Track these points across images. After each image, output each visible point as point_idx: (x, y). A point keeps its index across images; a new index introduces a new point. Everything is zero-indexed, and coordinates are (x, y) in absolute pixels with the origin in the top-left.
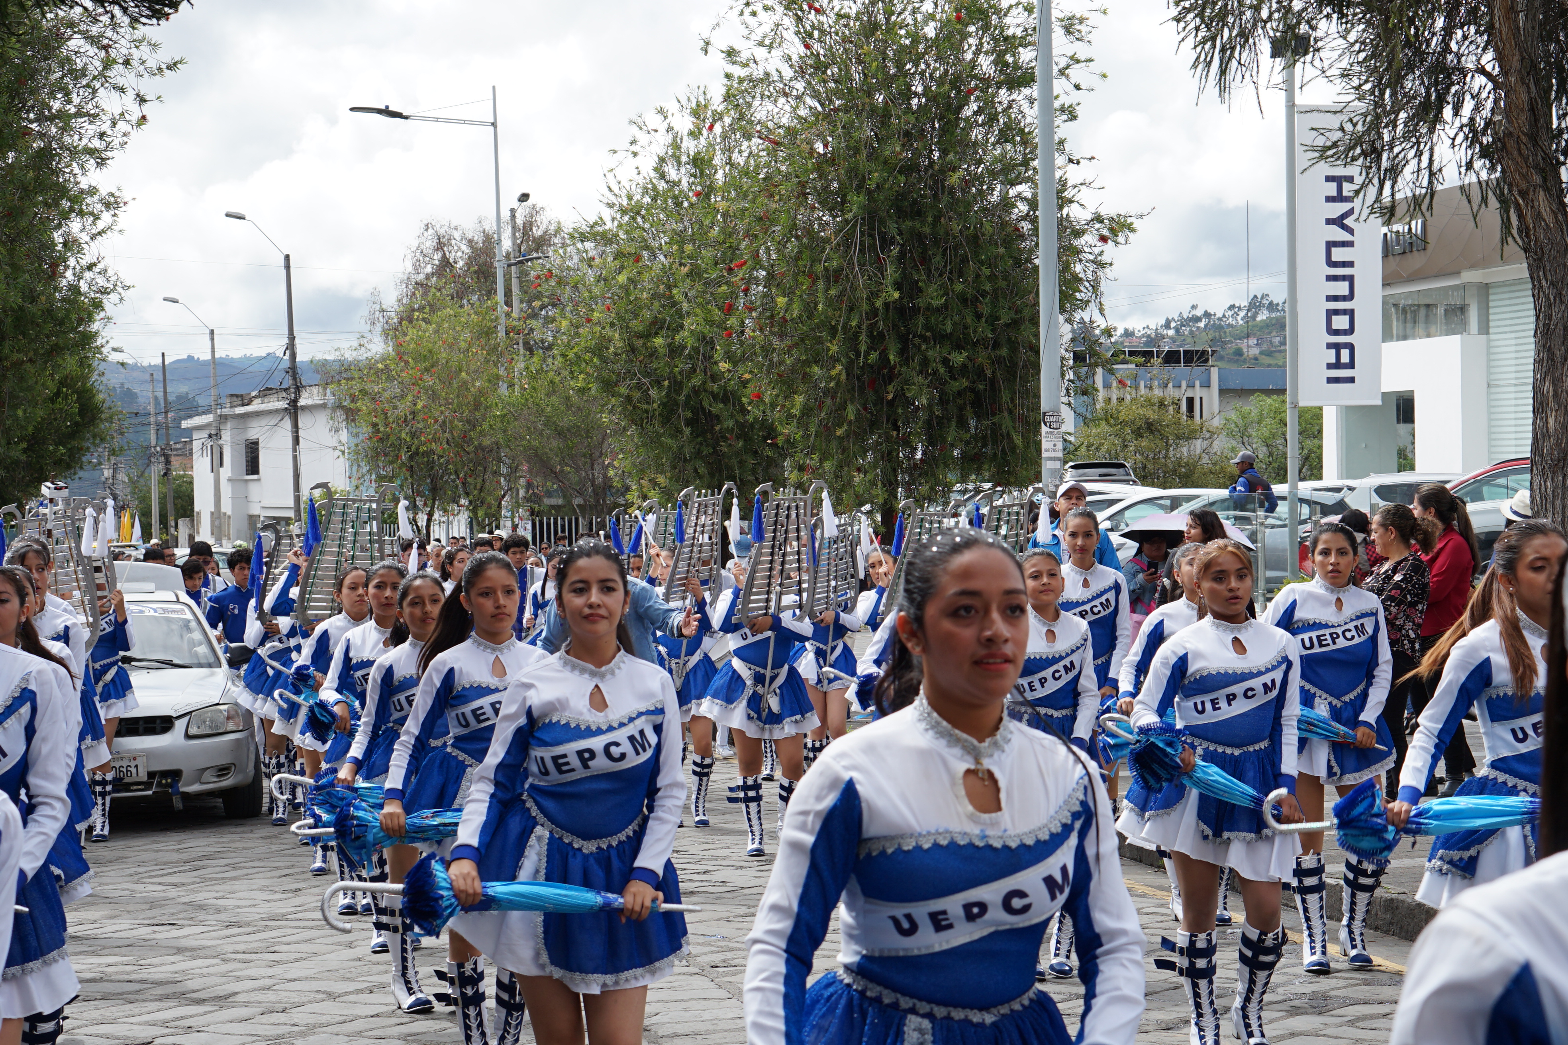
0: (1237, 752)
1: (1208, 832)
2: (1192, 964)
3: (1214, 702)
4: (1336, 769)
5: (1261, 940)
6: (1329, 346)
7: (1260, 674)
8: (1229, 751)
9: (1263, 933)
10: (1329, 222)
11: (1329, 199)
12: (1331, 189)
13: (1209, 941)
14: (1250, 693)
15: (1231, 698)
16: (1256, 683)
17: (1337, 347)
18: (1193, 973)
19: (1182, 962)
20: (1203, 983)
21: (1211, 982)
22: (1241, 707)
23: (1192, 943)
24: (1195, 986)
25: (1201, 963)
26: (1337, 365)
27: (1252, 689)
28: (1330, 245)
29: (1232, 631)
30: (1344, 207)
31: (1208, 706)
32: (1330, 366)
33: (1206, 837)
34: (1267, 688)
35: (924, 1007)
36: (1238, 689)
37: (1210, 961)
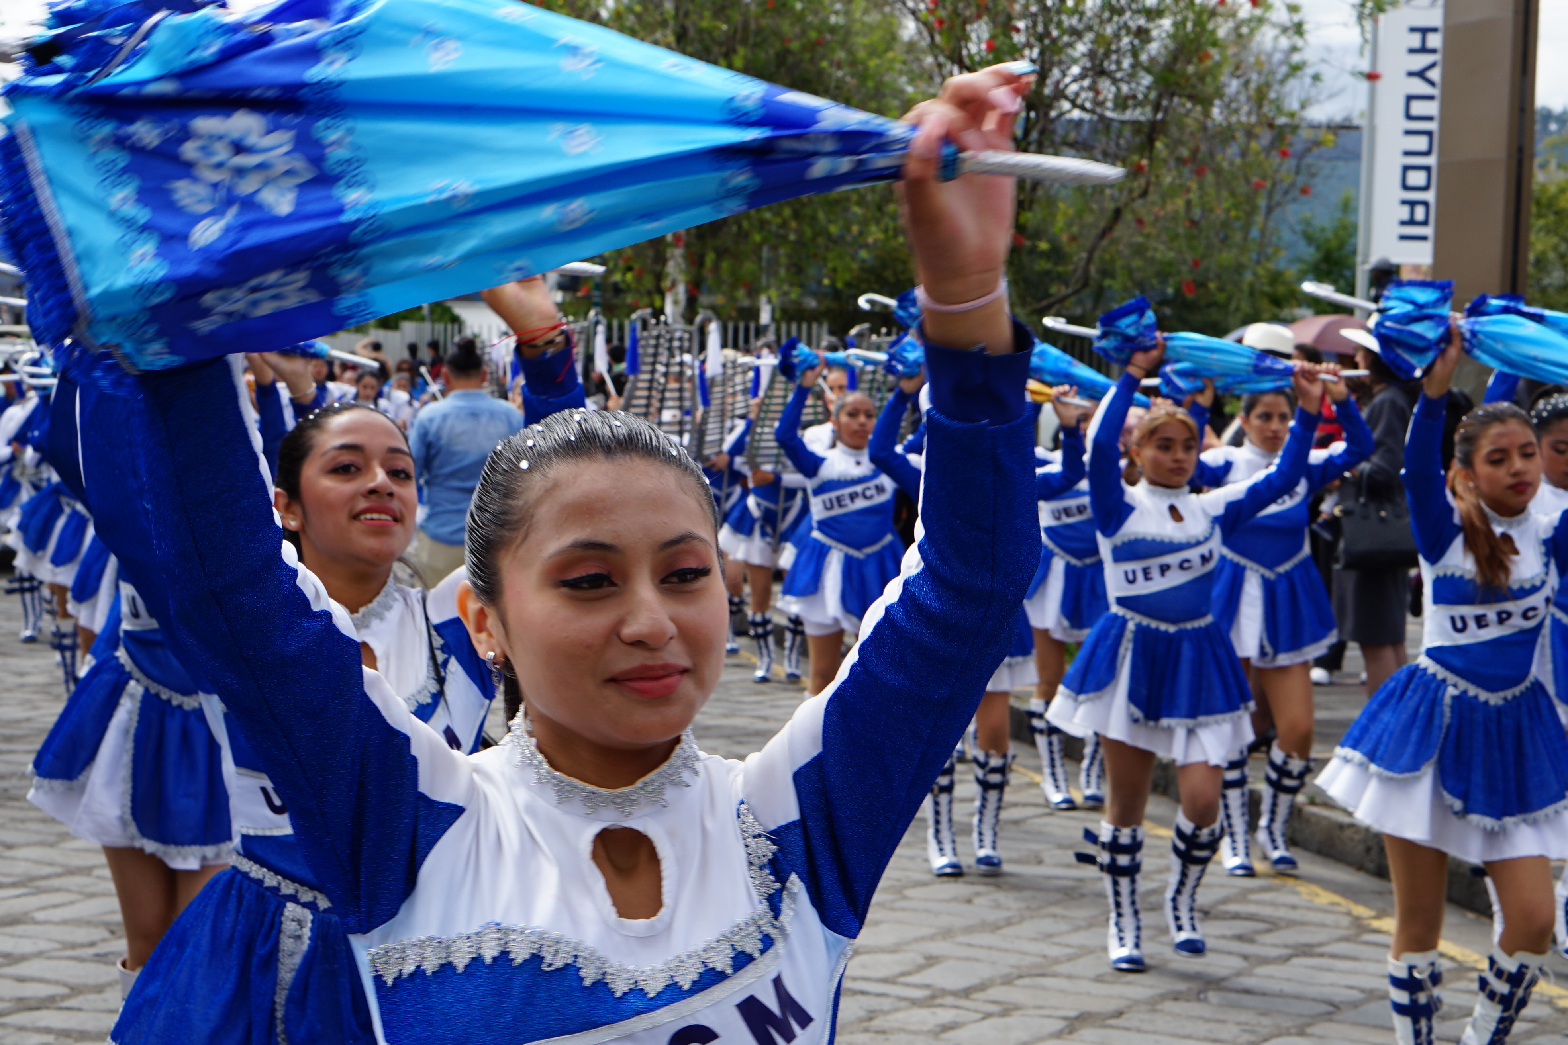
0: (1172, 629)
1: (1138, 714)
2: (1113, 860)
3: (1146, 572)
4: (1269, 649)
5: (1194, 835)
6: (1404, 202)
7: (1198, 543)
8: (1163, 627)
9: (1198, 827)
10: (1411, 74)
11: (1412, 51)
12: (1415, 40)
13: (1134, 837)
14: (1186, 565)
15: (1164, 569)
16: (1193, 554)
17: (1412, 204)
18: (1114, 870)
19: (1104, 857)
20: (1124, 882)
21: (1133, 881)
22: (1176, 579)
23: (1115, 838)
24: (1116, 883)
25: (1123, 860)
26: (1412, 222)
27: (1188, 561)
28: (1410, 98)
29: (1169, 496)
30: (1426, 59)
31: (1140, 576)
32: (1403, 223)
33: (1136, 721)
34: (1205, 559)
35: (307, 896)
36: (1172, 559)
37: (1133, 859)
